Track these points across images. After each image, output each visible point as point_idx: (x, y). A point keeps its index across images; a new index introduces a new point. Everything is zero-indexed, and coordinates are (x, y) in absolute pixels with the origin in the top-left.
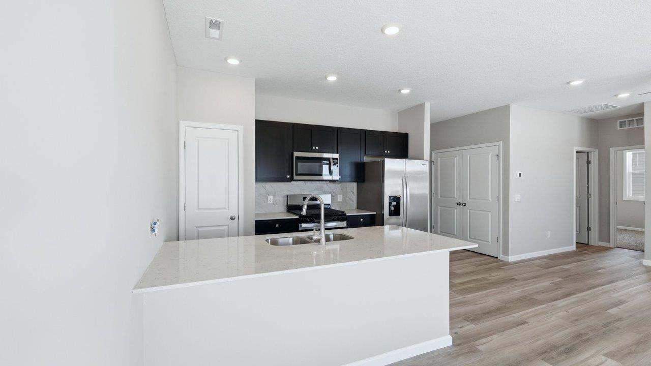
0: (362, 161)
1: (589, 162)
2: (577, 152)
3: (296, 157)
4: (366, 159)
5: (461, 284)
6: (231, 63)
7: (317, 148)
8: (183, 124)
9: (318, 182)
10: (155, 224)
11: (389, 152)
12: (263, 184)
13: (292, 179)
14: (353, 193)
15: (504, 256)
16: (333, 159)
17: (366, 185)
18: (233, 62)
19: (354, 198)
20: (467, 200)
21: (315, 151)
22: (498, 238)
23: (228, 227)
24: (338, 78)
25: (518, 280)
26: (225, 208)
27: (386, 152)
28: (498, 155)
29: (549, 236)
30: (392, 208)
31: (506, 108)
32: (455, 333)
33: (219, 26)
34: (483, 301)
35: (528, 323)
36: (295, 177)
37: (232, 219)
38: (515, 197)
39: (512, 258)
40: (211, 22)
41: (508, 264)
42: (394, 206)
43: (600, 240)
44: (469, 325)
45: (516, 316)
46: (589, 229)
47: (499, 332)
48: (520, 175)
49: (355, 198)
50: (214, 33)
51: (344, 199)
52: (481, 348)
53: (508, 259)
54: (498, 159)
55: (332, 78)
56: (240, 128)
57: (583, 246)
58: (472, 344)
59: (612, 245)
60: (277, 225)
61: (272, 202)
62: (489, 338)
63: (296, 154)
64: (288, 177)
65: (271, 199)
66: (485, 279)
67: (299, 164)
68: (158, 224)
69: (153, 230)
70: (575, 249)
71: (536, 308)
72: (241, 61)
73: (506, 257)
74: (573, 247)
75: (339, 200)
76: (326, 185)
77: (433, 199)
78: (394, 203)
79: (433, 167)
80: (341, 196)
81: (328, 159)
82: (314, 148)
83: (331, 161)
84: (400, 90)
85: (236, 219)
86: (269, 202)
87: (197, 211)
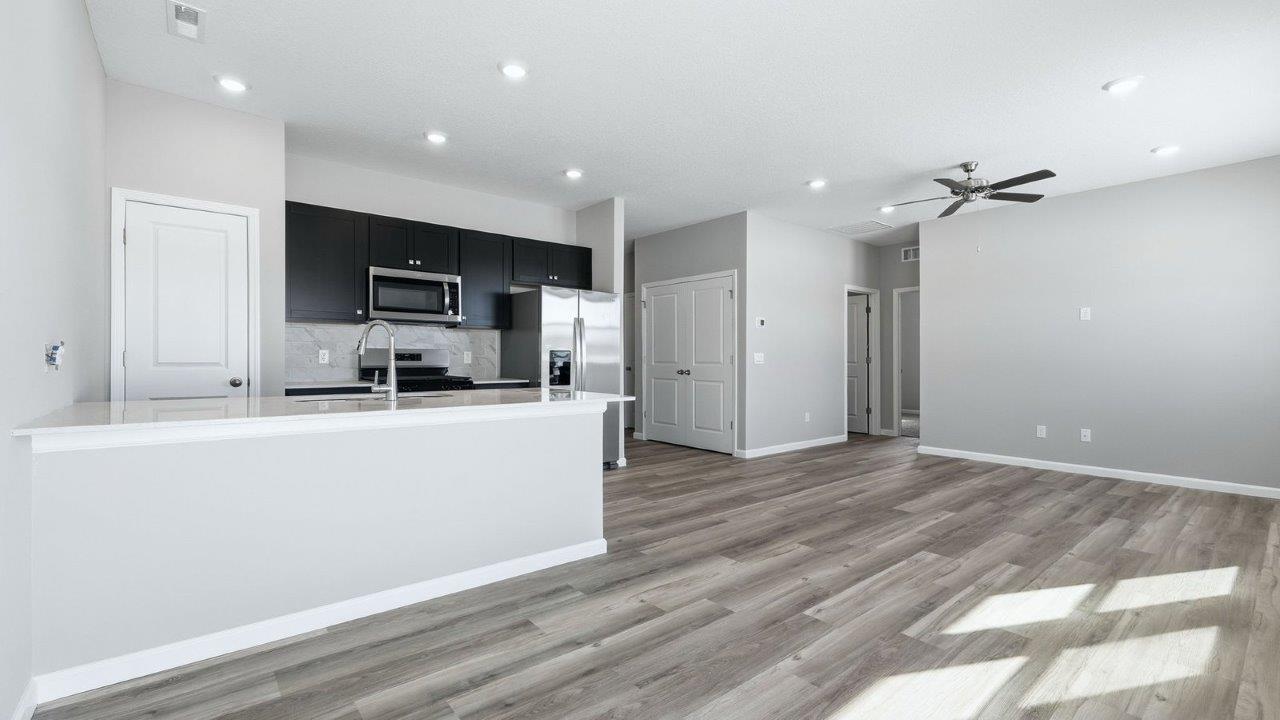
0: (506, 291)
1: (868, 310)
2: (850, 294)
4: (514, 290)
6: (228, 88)
7: (418, 263)
8: (119, 195)
9: (422, 327)
10: (56, 348)
11: (557, 277)
12: (309, 327)
13: (366, 318)
14: (494, 350)
15: (740, 451)
16: (450, 285)
17: (515, 335)
18: (232, 86)
20: (692, 365)
21: (415, 268)
22: (732, 422)
24: (449, 140)
25: (744, 478)
26: (218, 364)
27: (551, 278)
28: (731, 291)
29: (807, 420)
30: (557, 373)
31: (741, 218)
33: (196, 18)
35: (727, 522)
36: (372, 313)
37: (235, 384)
38: (756, 358)
39: (749, 455)
40: (178, 9)
42: (560, 368)
43: (883, 426)
44: (645, 530)
45: (715, 516)
46: (869, 411)
47: (680, 534)
48: (762, 322)
49: (496, 357)
50: (187, 29)
51: (476, 359)
52: (647, 552)
53: (745, 455)
54: (732, 297)
55: (437, 139)
56: (254, 213)
57: (858, 436)
58: (637, 549)
59: (895, 432)
61: (326, 361)
62: (664, 542)
63: (375, 271)
64: (359, 312)
65: (324, 356)
66: (697, 480)
67: (381, 290)
68: (61, 350)
69: (51, 359)
70: (846, 440)
71: (747, 507)
72: (249, 87)
74: (844, 438)
75: (466, 362)
76: (440, 334)
77: (644, 366)
78: (560, 364)
79: (644, 311)
80: (470, 353)
81: (440, 284)
82: (411, 262)
83: (446, 288)
84: (565, 172)
85: (243, 386)
86: (321, 362)
87: (151, 368)
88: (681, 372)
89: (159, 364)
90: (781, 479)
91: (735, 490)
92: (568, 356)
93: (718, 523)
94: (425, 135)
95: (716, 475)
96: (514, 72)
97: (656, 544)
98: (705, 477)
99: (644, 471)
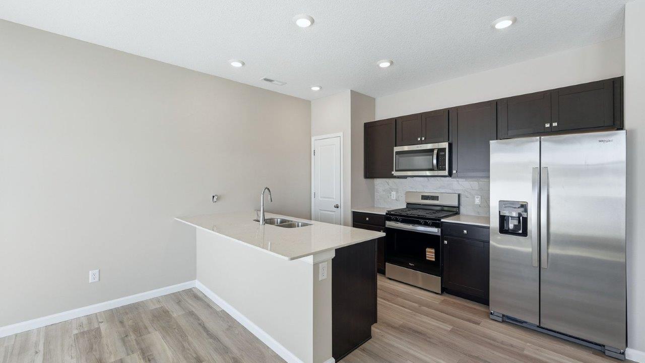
3: (396, 152)
8: (313, 139)
11: (554, 124)
12: (387, 180)
16: (439, 150)
21: (421, 143)
23: (335, 213)
27: (548, 126)
36: (395, 173)
37: (335, 207)
60: (367, 219)
61: (395, 198)
65: (394, 195)
67: (400, 159)
83: (435, 152)
85: (339, 208)
86: (392, 198)
87: (320, 199)
89: (321, 197)
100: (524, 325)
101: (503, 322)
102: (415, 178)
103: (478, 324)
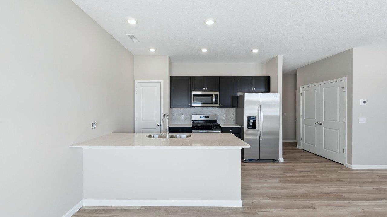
0: (235, 95)
3: (193, 94)
5: (290, 177)
6: (151, 51)
7: (206, 89)
8: (136, 81)
9: (210, 108)
11: (255, 89)
12: (179, 109)
14: (233, 114)
15: (349, 164)
19: (233, 117)
20: (323, 120)
21: (205, 91)
22: (344, 150)
23: (156, 130)
24: (208, 50)
25: (345, 182)
26: (154, 120)
27: (253, 89)
28: (344, 88)
30: (251, 124)
31: (349, 53)
32: (252, 202)
33: (134, 37)
34: (295, 189)
35: (315, 208)
36: (193, 105)
37: (157, 125)
38: (359, 119)
39: (354, 167)
40: (130, 36)
41: (351, 170)
42: (252, 123)
44: (268, 200)
45: (310, 202)
47: (284, 208)
48: (364, 102)
51: (227, 117)
52: (259, 213)
53: (352, 167)
54: (344, 90)
55: (204, 51)
56: (161, 81)
58: (256, 210)
60: (180, 130)
61: (184, 118)
62: (272, 210)
63: (193, 93)
64: (190, 105)
66: (315, 177)
67: (195, 98)
68: (95, 124)
69: (93, 126)
71: (334, 201)
72: (156, 50)
73: (350, 165)
75: (223, 118)
76: (215, 110)
77: (301, 120)
78: (252, 121)
79: (301, 97)
80: (225, 116)
81: (212, 95)
82: (204, 89)
83: (214, 96)
84: (252, 51)
85: (159, 126)
86: (183, 118)
87: (142, 121)
88: (318, 124)
89: (143, 120)
90: (370, 188)
91: (332, 188)
92: (256, 118)
93: (309, 208)
94: (201, 50)
95: (327, 176)
96: (210, 22)
97: (267, 210)
98: (320, 176)
99: (290, 166)
100: (254, 161)
101: (249, 162)
102: (195, 108)
103: (244, 165)
